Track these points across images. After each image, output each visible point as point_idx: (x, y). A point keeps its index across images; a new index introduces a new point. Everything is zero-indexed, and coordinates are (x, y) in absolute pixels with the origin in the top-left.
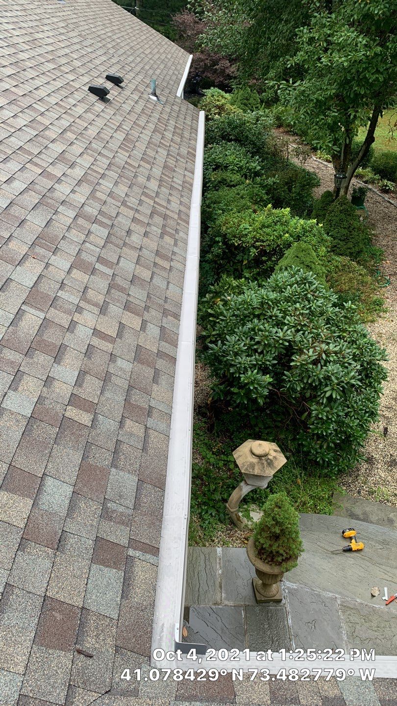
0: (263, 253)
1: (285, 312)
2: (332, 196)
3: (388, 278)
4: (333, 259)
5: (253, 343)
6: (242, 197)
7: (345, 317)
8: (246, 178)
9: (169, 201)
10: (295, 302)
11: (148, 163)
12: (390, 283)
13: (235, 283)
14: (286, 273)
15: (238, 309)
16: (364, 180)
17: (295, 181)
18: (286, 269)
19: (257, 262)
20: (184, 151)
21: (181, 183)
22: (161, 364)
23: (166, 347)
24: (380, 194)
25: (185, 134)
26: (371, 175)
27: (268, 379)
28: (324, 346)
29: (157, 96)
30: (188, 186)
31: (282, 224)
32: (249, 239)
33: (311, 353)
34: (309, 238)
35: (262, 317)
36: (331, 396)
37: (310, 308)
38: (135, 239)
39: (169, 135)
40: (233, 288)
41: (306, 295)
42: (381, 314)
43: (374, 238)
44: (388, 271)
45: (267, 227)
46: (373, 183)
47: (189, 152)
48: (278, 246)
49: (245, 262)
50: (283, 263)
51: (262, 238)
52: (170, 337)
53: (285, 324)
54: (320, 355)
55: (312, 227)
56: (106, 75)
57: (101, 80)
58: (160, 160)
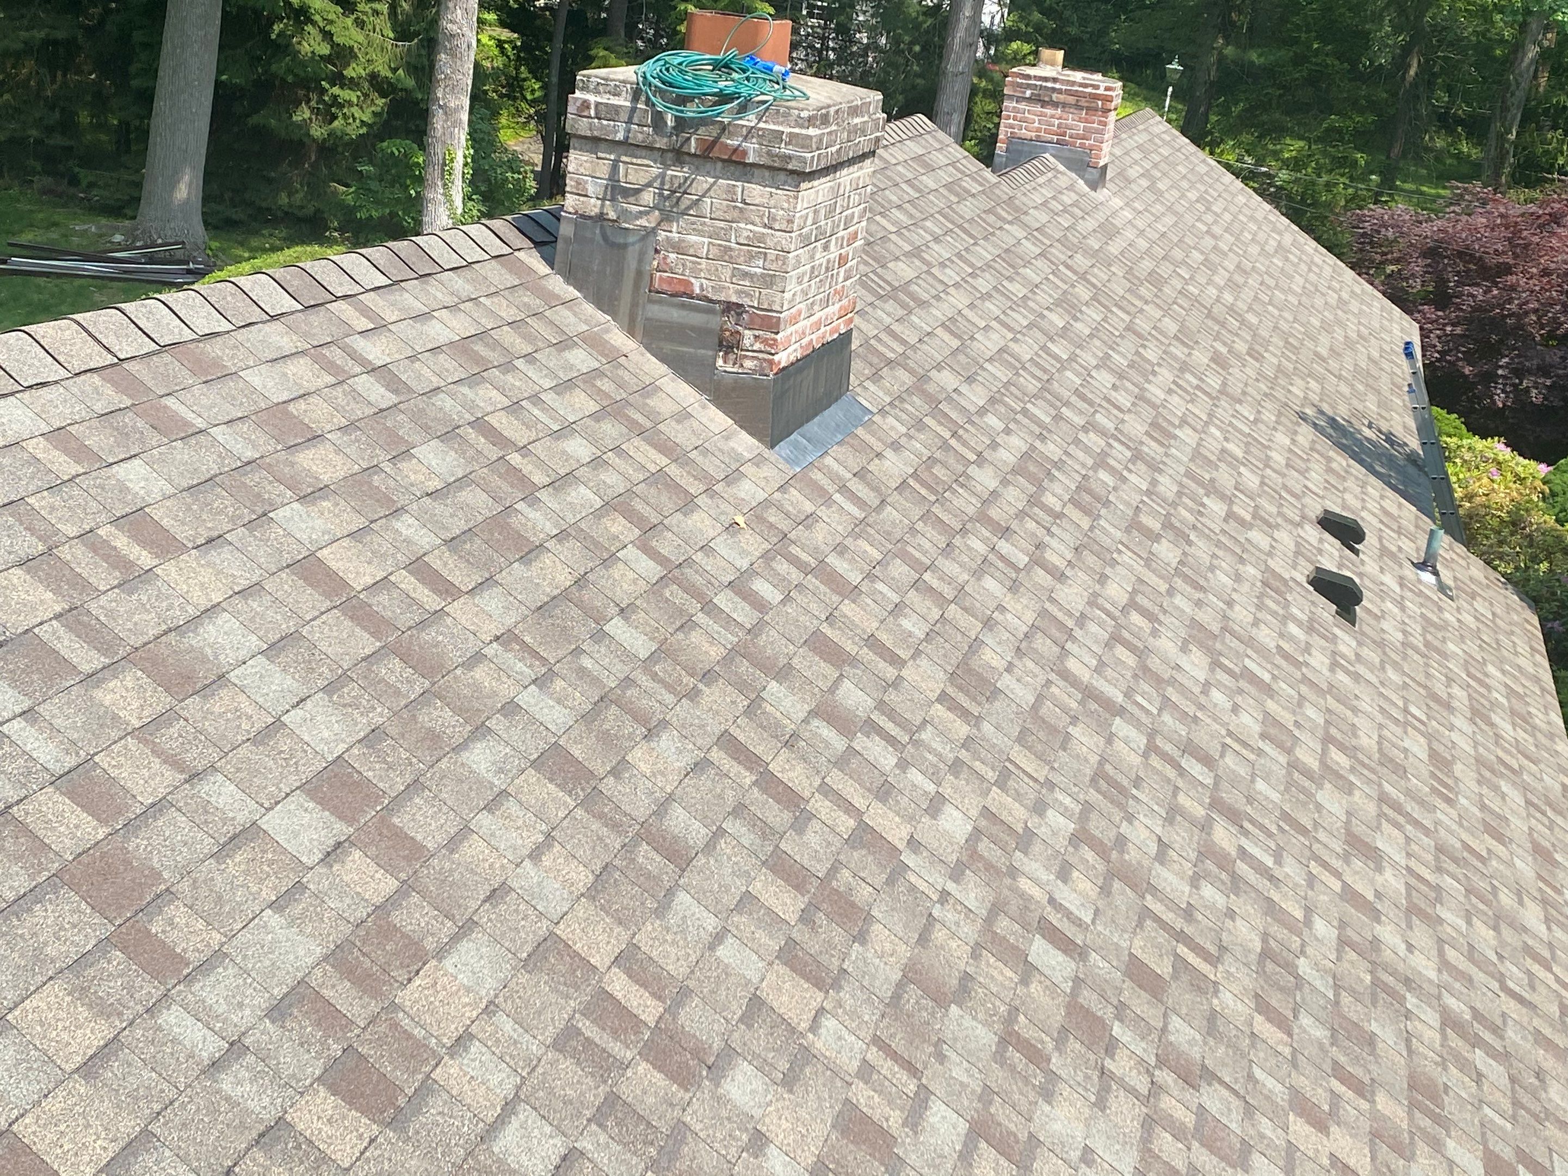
29: (1436, 575)
56: (1315, 509)
57: (1313, 534)
58: (1518, 825)
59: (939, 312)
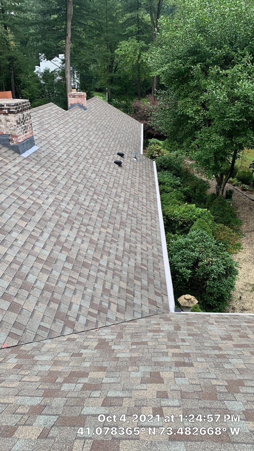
0: (184, 223)
1: (195, 247)
2: (215, 195)
3: (244, 233)
4: (216, 225)
5: (183, 258)
6: (173, 198)
7: (220, 249)
8: (174, 188)
9: (151, 207)
10: (199, 243)
11: (141, 192)
12: (245, 236)
13: (173, 236)
14: (195, 232)
15: (176, 246)
16: (233, 184)
17: (197, 188)
18: (195, 230)
19: (182, 227)
20: (151, 184)
21: (153, 198)
22: (159, 258)
23: (160, 254)
24: (241, 192)
25: (149, 175)
26: (236, 182)
27: (190, 271)
28: (211, 259)
29: (136, 159)
30: (155, 199)
31: (192, 211)
32: (178, 218)
33: (205, 261)
34: (204, 217)
35: (186, 249)
36: (214, 277)
37: (205, 245)
38: (144, 221)
39: (144, 177)
40: (172, 238)
41: (203, 240)
42: (240, 250)
43: (238, 214)
44: (244, 230)
45: (186, 212)
46: (238, 185)
47: (153, 184)
48: (191, 220)
49: (176, 227)
50: (193, 227)
51: (183, 217)
52: (160, 251)
53: (195, 251)
54: (209, 262)
55: (205, 212)
56: (117, 152)
57: (116, 156)
58: (144, 190)
59: (53, 132)
